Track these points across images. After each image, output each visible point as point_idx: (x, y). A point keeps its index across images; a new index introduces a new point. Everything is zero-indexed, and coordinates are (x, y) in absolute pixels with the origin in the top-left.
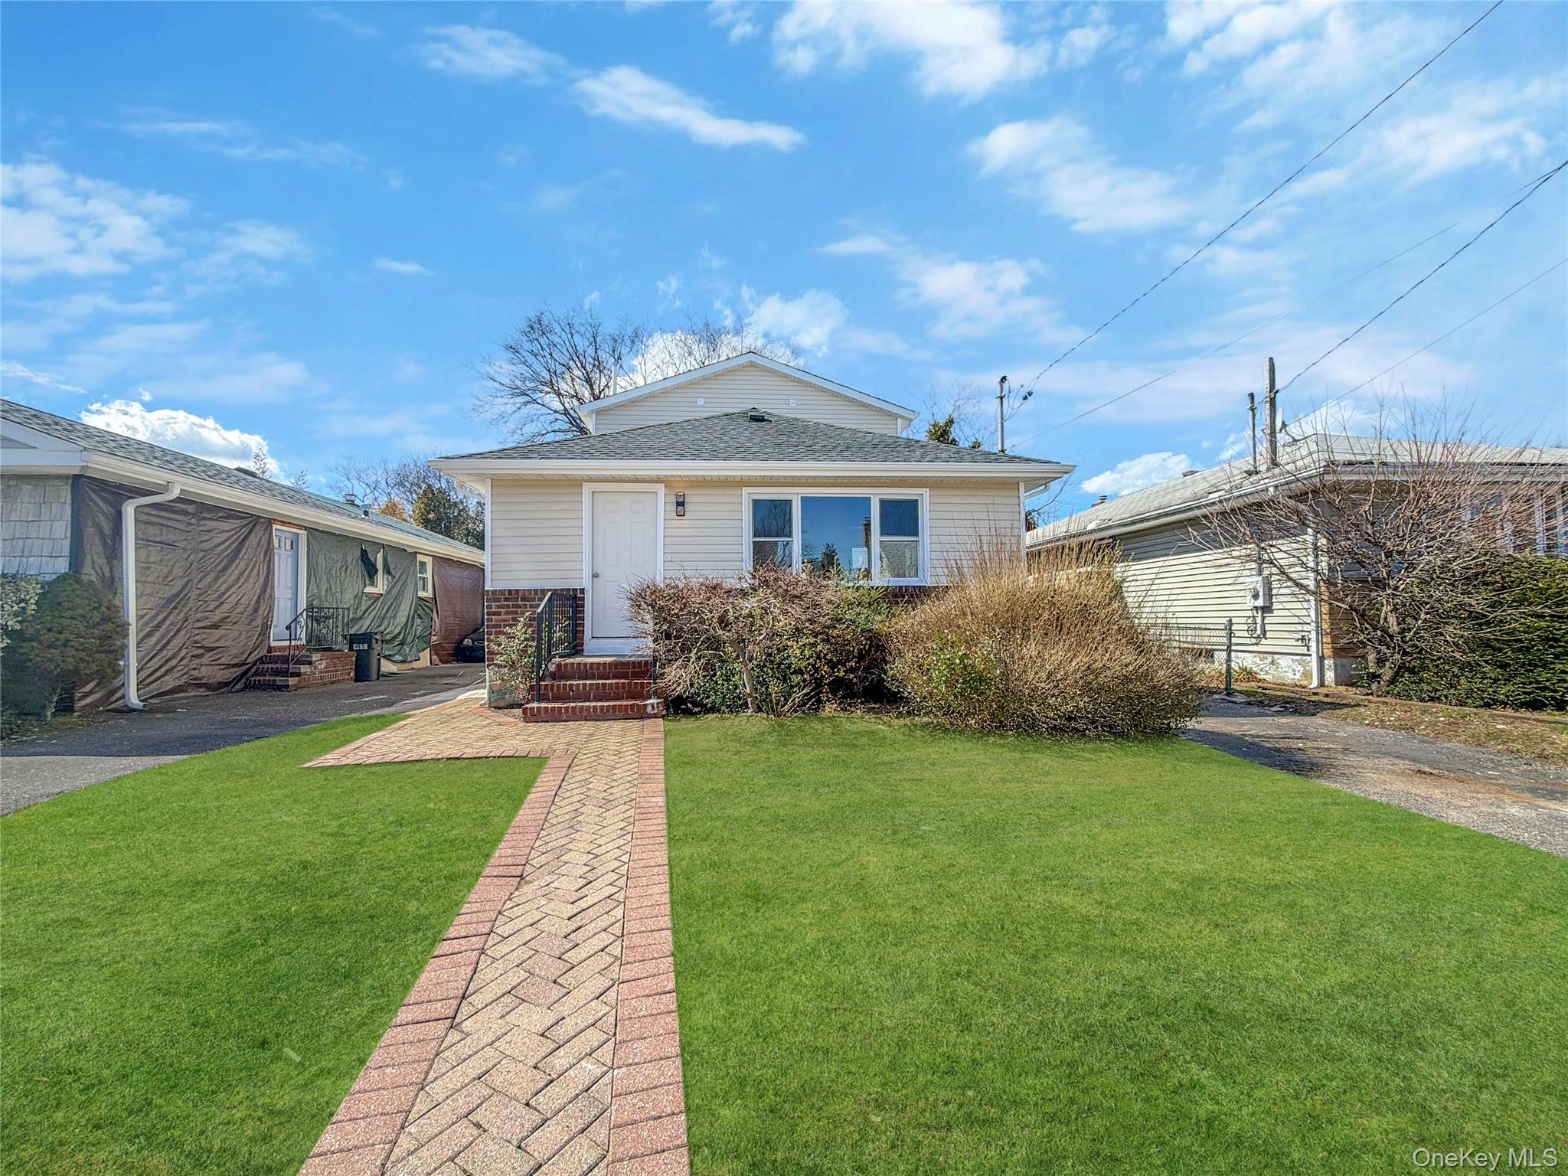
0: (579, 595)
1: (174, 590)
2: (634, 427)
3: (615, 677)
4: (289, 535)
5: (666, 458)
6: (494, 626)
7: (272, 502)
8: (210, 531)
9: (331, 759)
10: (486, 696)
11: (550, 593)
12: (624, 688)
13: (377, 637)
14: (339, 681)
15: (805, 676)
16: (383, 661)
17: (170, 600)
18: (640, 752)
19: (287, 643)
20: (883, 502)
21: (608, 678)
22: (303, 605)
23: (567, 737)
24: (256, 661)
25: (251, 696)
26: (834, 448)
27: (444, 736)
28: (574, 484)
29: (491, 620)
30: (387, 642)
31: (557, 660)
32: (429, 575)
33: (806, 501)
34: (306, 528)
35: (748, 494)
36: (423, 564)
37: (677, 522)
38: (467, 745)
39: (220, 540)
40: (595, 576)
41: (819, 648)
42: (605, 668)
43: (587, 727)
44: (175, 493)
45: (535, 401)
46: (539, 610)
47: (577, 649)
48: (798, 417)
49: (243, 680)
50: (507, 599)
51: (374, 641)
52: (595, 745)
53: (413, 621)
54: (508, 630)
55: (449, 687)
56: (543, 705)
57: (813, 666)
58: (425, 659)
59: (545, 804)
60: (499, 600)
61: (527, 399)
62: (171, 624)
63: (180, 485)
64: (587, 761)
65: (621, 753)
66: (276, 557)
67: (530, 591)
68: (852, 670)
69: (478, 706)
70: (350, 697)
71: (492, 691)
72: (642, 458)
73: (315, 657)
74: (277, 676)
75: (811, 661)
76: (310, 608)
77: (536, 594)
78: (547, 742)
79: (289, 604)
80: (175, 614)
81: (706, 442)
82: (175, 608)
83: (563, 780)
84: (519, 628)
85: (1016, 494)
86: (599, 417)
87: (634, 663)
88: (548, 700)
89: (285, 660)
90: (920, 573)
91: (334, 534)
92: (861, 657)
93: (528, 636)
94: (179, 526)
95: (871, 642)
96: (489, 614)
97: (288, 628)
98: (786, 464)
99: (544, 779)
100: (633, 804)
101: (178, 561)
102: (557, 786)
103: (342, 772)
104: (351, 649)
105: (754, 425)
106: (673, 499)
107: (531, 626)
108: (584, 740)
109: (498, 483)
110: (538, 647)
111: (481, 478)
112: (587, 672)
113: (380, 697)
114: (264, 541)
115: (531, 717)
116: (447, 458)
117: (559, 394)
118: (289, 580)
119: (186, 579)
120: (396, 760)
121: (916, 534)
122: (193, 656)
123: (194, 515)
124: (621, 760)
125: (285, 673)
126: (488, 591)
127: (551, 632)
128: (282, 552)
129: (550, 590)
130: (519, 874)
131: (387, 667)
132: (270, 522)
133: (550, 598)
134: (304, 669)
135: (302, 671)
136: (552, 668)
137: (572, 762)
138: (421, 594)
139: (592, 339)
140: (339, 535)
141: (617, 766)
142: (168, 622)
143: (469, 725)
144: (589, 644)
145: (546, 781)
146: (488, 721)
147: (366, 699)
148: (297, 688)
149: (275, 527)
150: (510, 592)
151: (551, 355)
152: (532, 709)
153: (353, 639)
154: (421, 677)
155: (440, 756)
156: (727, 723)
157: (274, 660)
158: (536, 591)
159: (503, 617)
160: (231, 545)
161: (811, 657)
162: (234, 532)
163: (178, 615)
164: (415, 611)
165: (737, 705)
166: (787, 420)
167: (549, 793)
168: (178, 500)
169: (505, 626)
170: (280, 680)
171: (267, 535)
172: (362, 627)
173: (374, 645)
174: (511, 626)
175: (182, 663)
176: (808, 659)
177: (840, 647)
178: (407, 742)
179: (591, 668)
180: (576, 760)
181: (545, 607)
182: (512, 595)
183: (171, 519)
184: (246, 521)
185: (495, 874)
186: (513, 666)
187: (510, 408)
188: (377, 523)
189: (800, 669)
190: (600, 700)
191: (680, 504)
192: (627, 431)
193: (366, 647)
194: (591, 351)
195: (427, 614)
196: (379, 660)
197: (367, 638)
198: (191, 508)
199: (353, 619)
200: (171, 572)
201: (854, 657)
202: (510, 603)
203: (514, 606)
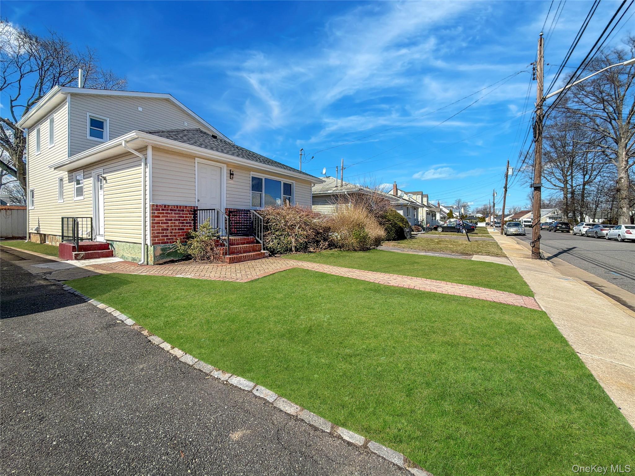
0: (195, 209)
6: (156, 223)
12: (252, 248)
20: (284, 184)
28: (192, 157)
29: (155, 220)
35: (251, 174)
37: (231, 181)
40: (198, 201)
50: (163, 210)
67: (174, 206)
77: (180, 208)
85: (310, 186)
88: (228, 254)
96: (153, 217)
106: (229, 172)
109: (155, 149)
121: (291, 195)
126: (153, 205)
152: (233, 258)
158: (177, 206)
182: (166, 208)
191: (232, 174)
202: (165, 212)
203: (166, 213)
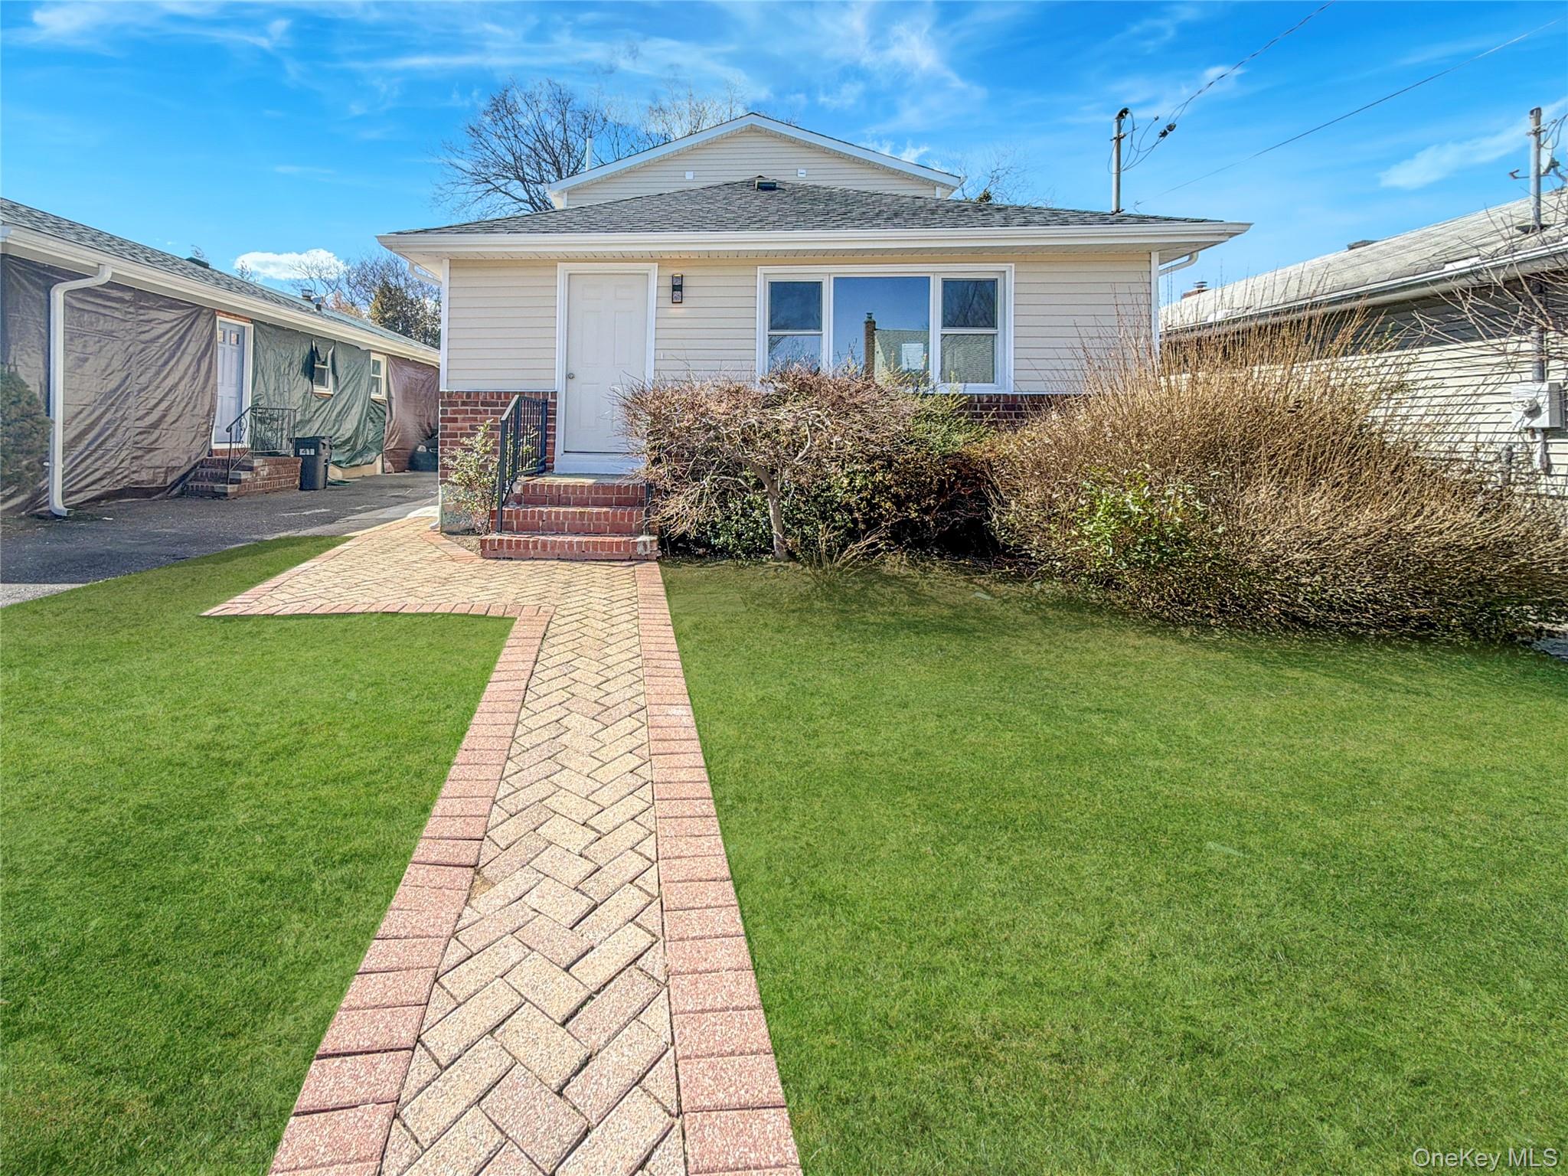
0: (550, 400)
1: (112, 385)
2: (617, 199)
3: (595, 505)
4: (235, 329)
5: (662, 229)
6: (450, 435)
7: (214, 290)
8: (150, 321)
9: (239, 604)
10: (438, 515)
11: (517, 396)
12: (607, 520)
13: (324, 441)
14: (281, 490)
15: (857, 515)
16: (331, 467)
17: (108, 396)
18: (638, 618)
19: (227, 446)
20: (947, 284)
21: (586, 505)
22: (248, 403)
23: (535, 587)
24: (195, 466)
25: (188, 506)
26: (877, 215)
27: (383, 575)
28: (546, 263)
29: (446, 428)
30: (336, 447)
31: (522, 479)
32: (383, 376)
33: (840, 282)
34: (252, 321)
35: (763, 277)
36: (377, 364)
37: (677, 311)
38: (410, 592)
39: (161, 331)
40: (570, 376)
41: (879, 477)
42: (582, 493)
43: (562, 571)
44: (106, 276)
45: (497, 189)
46: (504, 418)
47: (544, 466)
48: (817, 184)
49: (180, 486)
50: (464, 404)
51: (321, 446)
52: (575, 601)
53: (364, 426)
54: (464, 440)
55: (401, 500)
56: (506, 537)
57: (869, 502)
58: (378, 466)
59: (511, 705)
60: (455, 404)
61: (491, 187)
62: (107, 423)
63: (111, 268)
64: (566, 628)
65: (612, 617)
66: (220, 353)
67: (492, 394)
68: (927, 510)
69: (428, 528)
70: (291, 510)
71: (444, 512)
72: (631, 230)
73: (257, 462)
74: (216, 481)
75: (864, 494)
76: (253, 409)
77: (499, 397)
78: (512, 590)
79: (233, 404)
80: (113, 411)
81: (708, 212)
82: (112, 404)
83: (536, 662)
84: (478, 438)
85: (1144, 267)
86: (571, 197)
87: (619, 487)
88: (510, 530)
89: (226, 464)
90: (998, 376)
91: (283, 329)
92: (941, 493)
93: (488, 449)
94: (117, 314)
95: (959, 471)
96: (442, 420)
97: (229, 430)
98: (819, 234)
99: (511, 658)
100: (642, 715)
101: (116, 353)
102: (528, 673)
103: (248, 627)
104: (297, 454)
105: (766, 194)
106: (669, 283)
107: (492, 436)
108: (560, 591)
109: (457, 264)
110: (502, 464)
111: (438, 257)
112: (558, 498)
113: (323, 510)
114: (207, 332)
115: (490, 552)
116: (398, 233)
117: (523, 180)
118: (234, 376)
119: (125, 373)
120: (318, 611)
121: (992, 324)
122: (133, 458)
123: (131, 303)
124: (614, 630)
125: (225, 479)
126: (443, 393)
127: (516, 445)
128: (227, 346)
129: (516, 393)
130: (473, 862)
131: (335, 474)
132: (213, 314)
133: (518, 401)
134: (245, 475)
135: (243, 477)
136: (518, 489)
137: (547, 630)
138: (374, 396)
139: (560, 117)
140: (289, 330)
141: (610, 640)
142: (104, 421)
143: (415, 558)
144: (560, 460)
145: (513, 658)
146: (438, 553)
147: (307, 513)
148: (237, 495)
149: (219, 318)
150: (469, 394)
151: (516, 136)
152: (492, 541)
153: (300, 443)
154: (371, 486)
155: (373, 610)
156: (748, 573)
157: (216, 464)
158: (499, 394)
159: (459, 425)
160: (172, 337)
161: (865, 487)
162: (175, 323)
163: (116, 411)
164: (368, 415)
165: (757, 548)
166: (804, 187)
167: (517, 683)
168: (110, 285)
169: (462, 436)
170: (218, 487)
171: (210, 327)
172: (309, 431)
173: (322, 451)
174: (468, 436)
175: (123, 465)
176: (859, 492)
177: (912, 476)
178: (338, 580)
179: (566, 492)
180: (552, 626)
181: (511, 414)
182: (471, 399)
183: (105, 307)
184: (189, 311)
185: (434, 858)
186: (469, 485)
187: (471, 197)
188: (329, 318)
189: (848, 504)
190: (577, 534)
191: (677, 288)
192: (610, 203)
193: (313, 452)
194: (559, 133)
195: (379, 417)
196: (326, 467)
197: (314, 442)
198: (128, 296)
199: (301, 421)
200: (108, 366)
201: (931, 491)
202: (469, 408)
203: (472, 412)
